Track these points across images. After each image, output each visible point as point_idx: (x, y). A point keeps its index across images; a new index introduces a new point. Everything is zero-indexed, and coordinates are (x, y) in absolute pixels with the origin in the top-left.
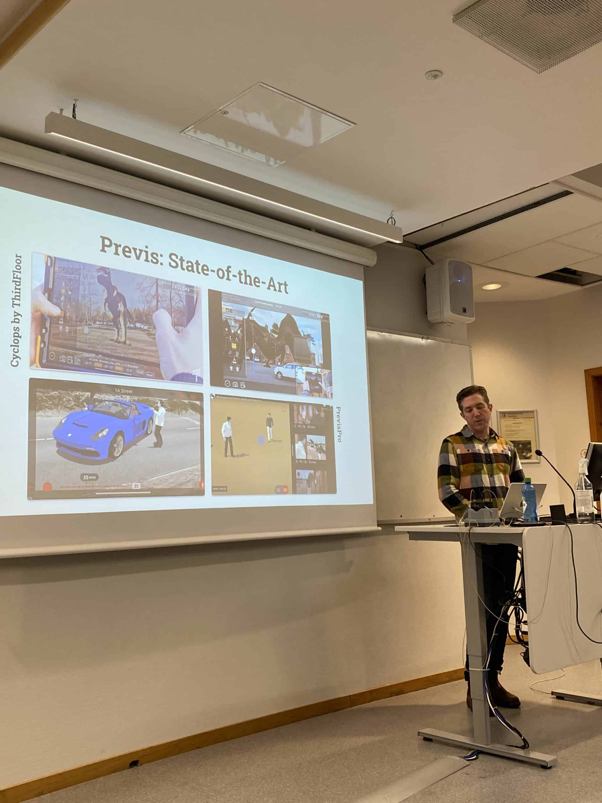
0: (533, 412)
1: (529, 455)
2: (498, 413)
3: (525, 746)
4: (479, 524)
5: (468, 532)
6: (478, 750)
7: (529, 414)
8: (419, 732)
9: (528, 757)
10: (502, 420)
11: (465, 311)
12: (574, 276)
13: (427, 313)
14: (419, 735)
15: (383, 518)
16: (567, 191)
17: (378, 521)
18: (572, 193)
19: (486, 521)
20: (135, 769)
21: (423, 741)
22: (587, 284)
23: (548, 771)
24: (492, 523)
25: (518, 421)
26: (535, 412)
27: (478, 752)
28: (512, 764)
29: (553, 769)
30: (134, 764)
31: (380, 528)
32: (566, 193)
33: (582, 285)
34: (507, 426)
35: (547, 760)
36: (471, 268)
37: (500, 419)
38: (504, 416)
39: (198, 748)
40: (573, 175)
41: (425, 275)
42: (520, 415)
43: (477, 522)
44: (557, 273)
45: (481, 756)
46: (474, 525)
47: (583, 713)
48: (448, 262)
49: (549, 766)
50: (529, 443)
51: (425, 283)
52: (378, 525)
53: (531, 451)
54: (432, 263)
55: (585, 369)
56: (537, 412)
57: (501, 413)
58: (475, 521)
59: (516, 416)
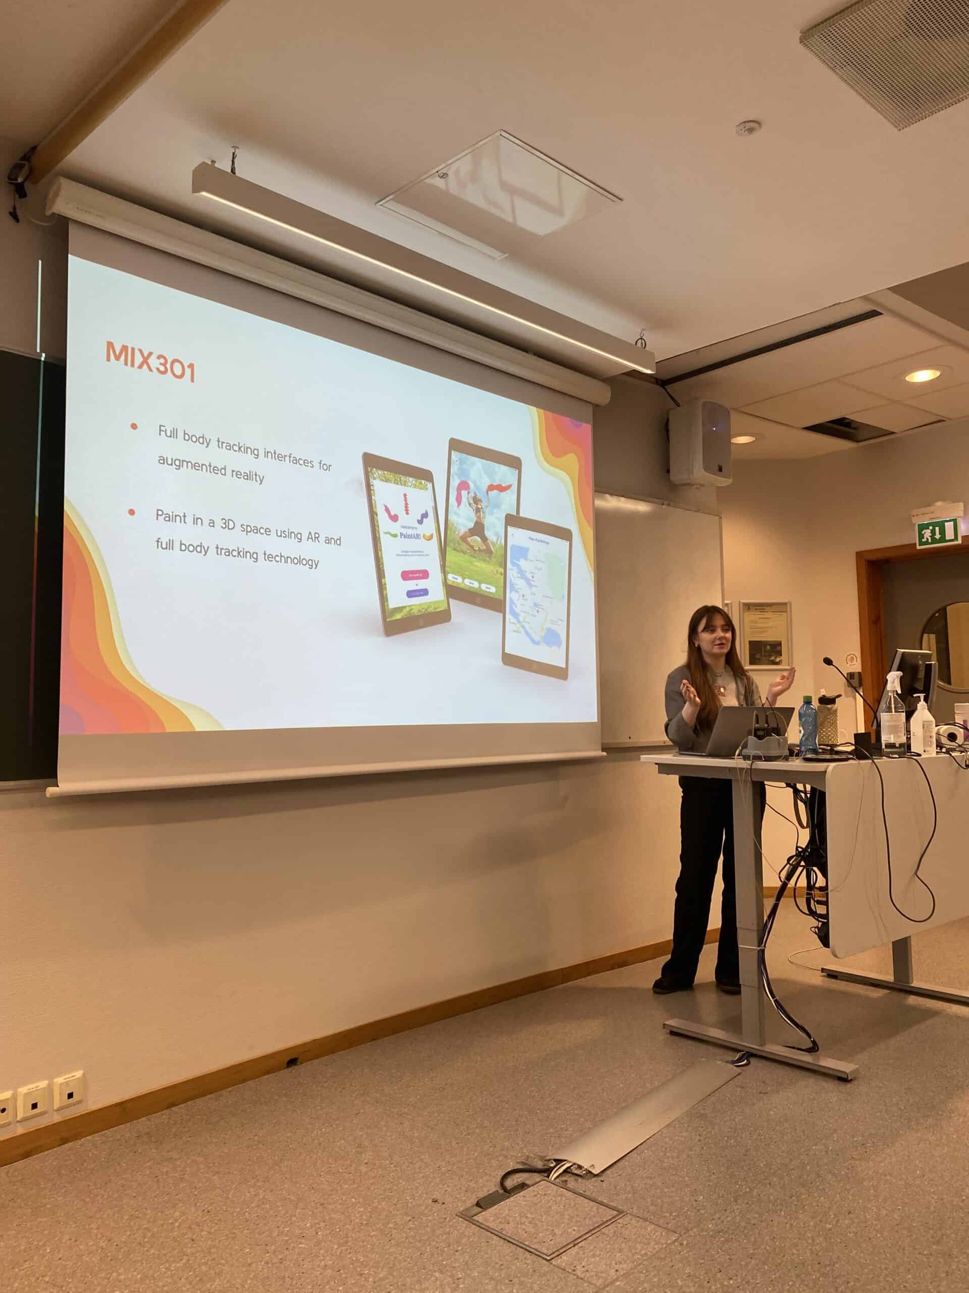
0: (785, 604)
1: (778, 660)
2: (741, 605)
3: (813, 1049)
4: (764, 757)
5: (749, 767)
6: (747, 1052)
7: (781, 607)
8: (664, 1024)
9: (816, 1065)
10: (746, 614)
11: (720, 469)
12: (847, 429)
13: (668, 471)
14: (664, 1028)
15: (609, 740)
16: (875, 310)
17: (602, 744)
18: (882, 314)
19: (774, 753)
20: (294, 1069)
21: (669, 1036)
22: (865, 440)
23: (849, 1085)
24: (781, 756)
25: (767, 615)
26: (788, 605)
27: (750, 1055)
28: (797, 1072)
29: (856, 1082)
30: (292, 1062)
31: (605, 754)
32: (874, 314)
33: (858, 441)
34: (752, 622)
35: (847, 1071)
36: (729, 413)
37: (743, 612)
38: (749, 609)
39: (374, 1040)
40: (888, 289)
41: (668, 420)
42: (769, 608)
43: (761, 755)
44: (830, 425)
45: (752, 1060)
46: (758, 758)
47: (867, 997)
48: (701, 403)
49: (849, 1078)
50: (780, 644)
51: (667, 431)
52: (603, 750)
53: (781, 655)
54: (678, 405)
55: (857, 550)
56: (791, 604)
57: (744, 604)
58: (759, 753)
59: (764, 609)
